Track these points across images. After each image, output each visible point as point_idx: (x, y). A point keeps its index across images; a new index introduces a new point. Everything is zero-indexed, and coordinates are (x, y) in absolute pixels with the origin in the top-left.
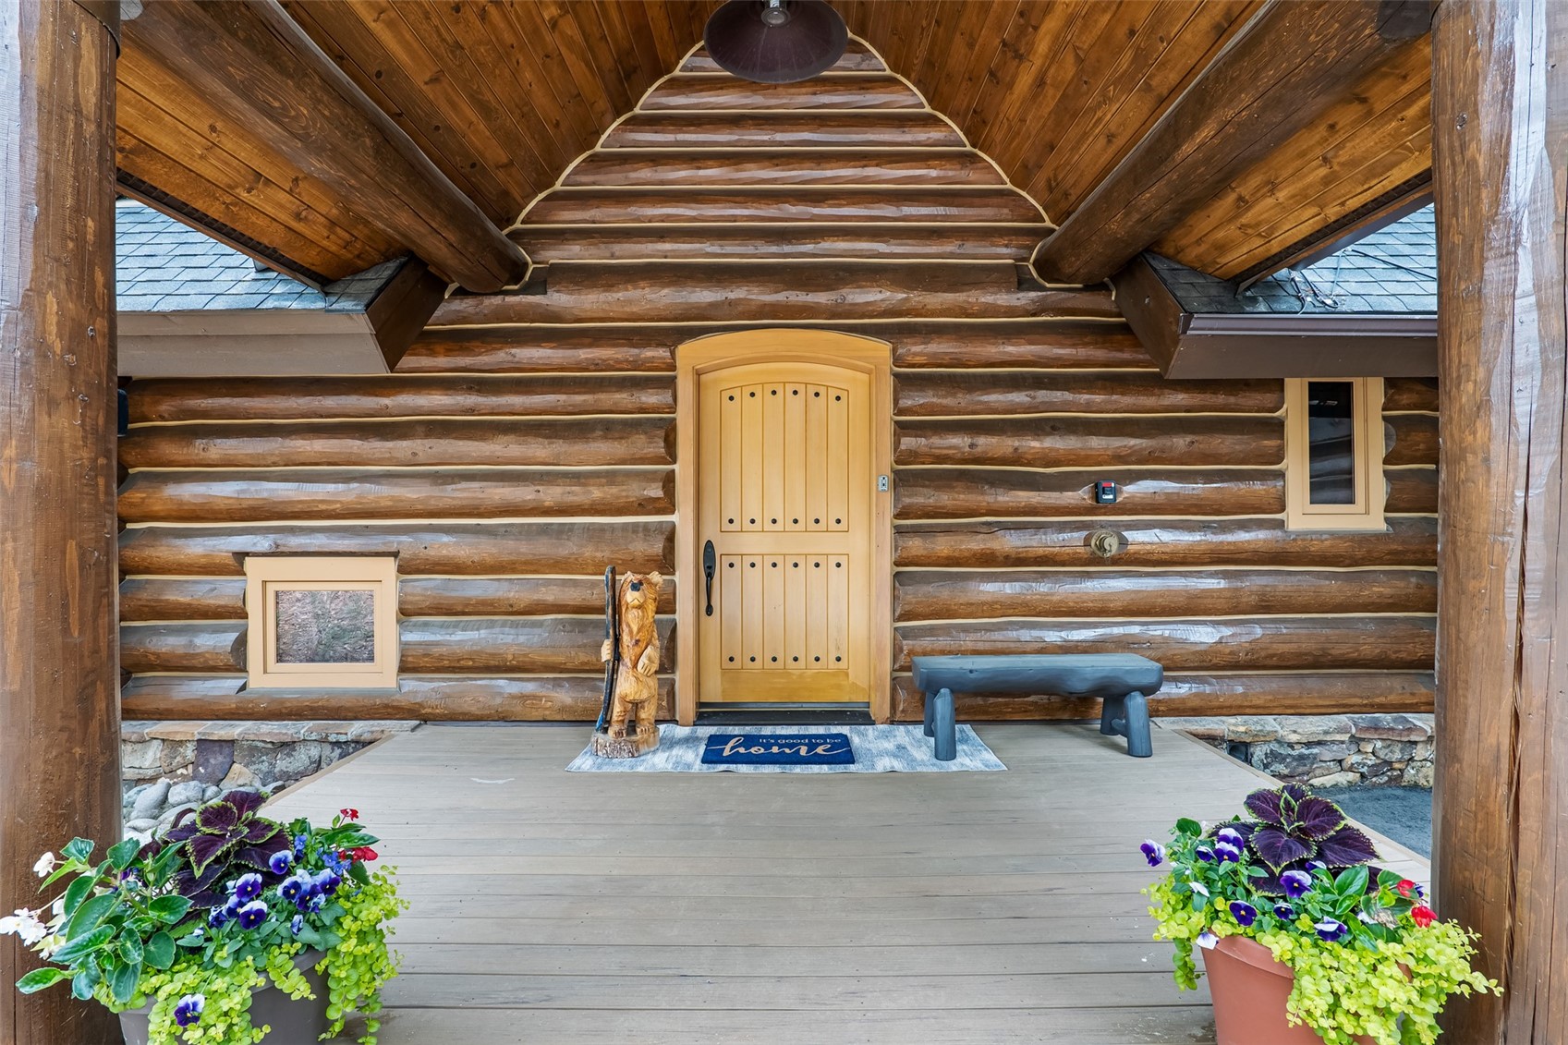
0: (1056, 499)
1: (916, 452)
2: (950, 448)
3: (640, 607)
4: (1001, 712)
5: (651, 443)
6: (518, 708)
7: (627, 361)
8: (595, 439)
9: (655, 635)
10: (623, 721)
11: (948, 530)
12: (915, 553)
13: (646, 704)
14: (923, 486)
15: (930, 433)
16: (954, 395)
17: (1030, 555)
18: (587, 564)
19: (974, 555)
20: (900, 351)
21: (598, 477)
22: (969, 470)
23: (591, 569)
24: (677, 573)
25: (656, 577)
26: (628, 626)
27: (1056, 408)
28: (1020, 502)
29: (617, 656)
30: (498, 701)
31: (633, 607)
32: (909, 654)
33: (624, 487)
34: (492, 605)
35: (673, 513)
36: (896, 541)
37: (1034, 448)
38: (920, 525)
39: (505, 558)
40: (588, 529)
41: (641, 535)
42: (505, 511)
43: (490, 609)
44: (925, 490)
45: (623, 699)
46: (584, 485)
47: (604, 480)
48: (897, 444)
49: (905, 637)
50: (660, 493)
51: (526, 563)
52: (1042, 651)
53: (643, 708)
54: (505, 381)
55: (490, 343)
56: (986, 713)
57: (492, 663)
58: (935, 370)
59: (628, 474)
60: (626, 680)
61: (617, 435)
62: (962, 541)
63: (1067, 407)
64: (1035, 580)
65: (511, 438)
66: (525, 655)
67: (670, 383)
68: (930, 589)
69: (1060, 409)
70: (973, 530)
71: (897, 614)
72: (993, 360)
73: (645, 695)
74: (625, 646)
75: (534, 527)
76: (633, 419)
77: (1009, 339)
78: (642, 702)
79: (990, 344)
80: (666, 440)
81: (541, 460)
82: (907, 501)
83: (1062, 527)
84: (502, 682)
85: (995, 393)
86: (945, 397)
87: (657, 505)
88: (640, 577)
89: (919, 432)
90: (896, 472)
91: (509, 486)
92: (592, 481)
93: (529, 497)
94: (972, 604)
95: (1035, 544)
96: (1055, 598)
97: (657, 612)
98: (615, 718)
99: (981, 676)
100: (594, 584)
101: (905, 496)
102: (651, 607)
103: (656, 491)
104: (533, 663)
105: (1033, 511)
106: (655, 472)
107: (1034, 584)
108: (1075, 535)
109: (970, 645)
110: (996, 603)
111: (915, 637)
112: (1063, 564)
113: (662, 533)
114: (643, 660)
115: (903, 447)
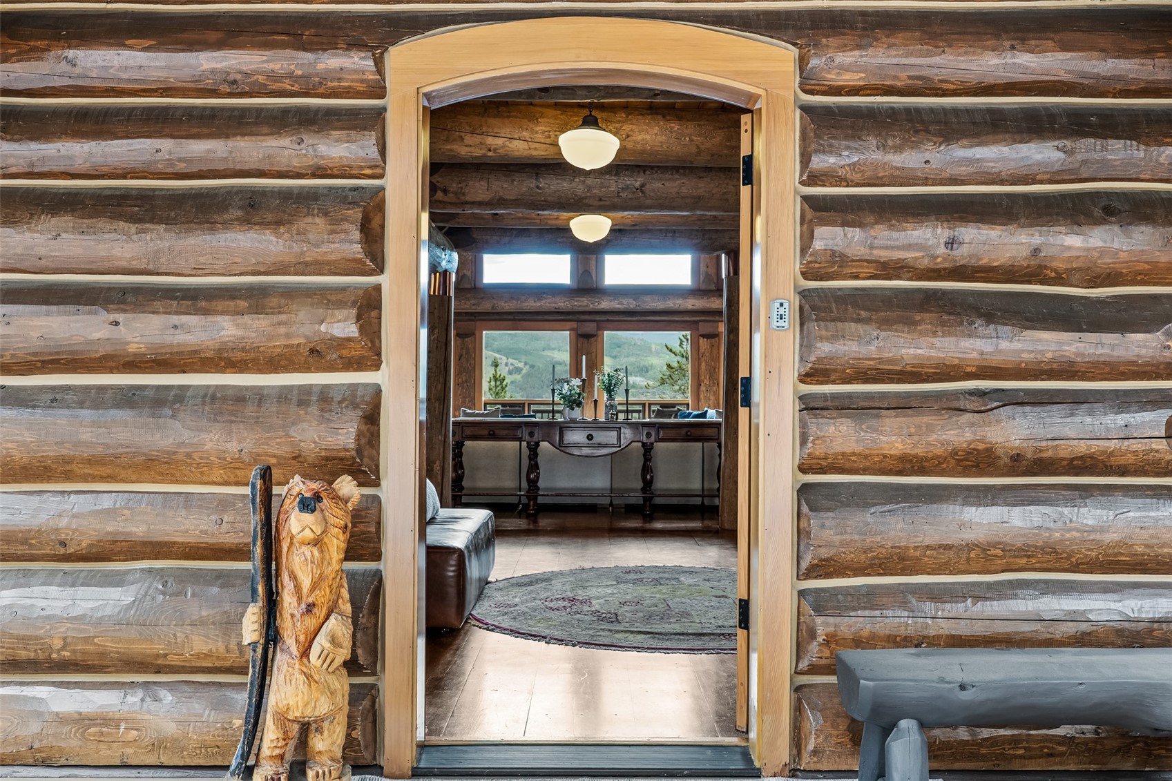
0: (1112, 346)
1: (843, 256)
2: (908, 247)
3: (317, 542)
4: (1003, 756)
5: (333, 232)
6: (72, 742)
7: (290, 76)
8: (227, 225)
9: (345, 594)
10: (281, 757)
11: (903, 405)
12: (839, 449)
13: (326, 725)
14: (858, 320)
15: (870, 219)
16: (915, 146)
17: (1062, 454)
18: (209, 465)
19: (955, 453)
20: (814, 62)
21: (233, 298)
22: (944, 292)
23: (217, 474)
24: (383, 483)
25: (346, 486)
26: (293, 577)
27: (1112, 174)
28: (1043, 352)
29: (271, 635)
30: (34, 727)
31: (302, 543)
32: (827, 643)
33: (283, 317)
34: (25, 542)
35: (377, 366)
36: (803, 425)
37: (1069, 248)
38: (850, 396)
39: (51, 452)
40: (213, 397)
41: (314, 409)
42: (52, 362)
43: (21, 550)
44: (860, 328)
45: (282, 719)
46: (206, 312)
47: (243, 304)
48: (807, 239)
49: (819, 609)
50: (351, 330)
51: (91, 461)
52: (1083, 640)
53: (319, 730)
54: (55, 113)
55: (26, 39)
56: (974, 756)
57: (23, 654)
58: (879, 99)
59: (291, 293)
60: (288, 679)
61: (269, 217)
62: (930, 429)
63: (1132, 172)
64: (1069, 502)
65: (66, 220)
66: (87, 640)
67: (373, 121)
68: (869, 517)
69: (1120, 174)
70: (951, 405)
71: (804, 565)
72: (992, 81)
73: (323, 707)
74: (287, 616)
75: (109, 394)
76: (302, 188)
77: (1023, 40)
78: (320, 721)
79: (986, 49)
80: (365, 227)
81: (124, 264)
82: (825, 349)
83: (1123, 401)
84: (41, 692)
85: (995, 142)
86: (899, 149)
87: (345, 353)
88: (315, 486)
89: (850, 217)
90: (804, 294)
91: (59, 314)
92: (220, 305)
93: (97, 335)
94: (948, 547)
95: (1072, 434)
96: (1109, 538)
97: (347, 558)
98: (266, 751)
99: (982, 696)
100: (224, 504)
101: (821, 338)
102: (336, 544)
103: (344, 327)
104: (103, 655)
105: (1068, 370)
106: (343, 289)
107: (1066, 511)
108: (1148, 416)
109: (947, 628)
110: (995, 545)
111: (840, 610)
112: (1123, 471)
113: (355, 406)
114: (321, 642)
115: (818, 245)
